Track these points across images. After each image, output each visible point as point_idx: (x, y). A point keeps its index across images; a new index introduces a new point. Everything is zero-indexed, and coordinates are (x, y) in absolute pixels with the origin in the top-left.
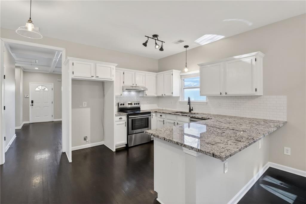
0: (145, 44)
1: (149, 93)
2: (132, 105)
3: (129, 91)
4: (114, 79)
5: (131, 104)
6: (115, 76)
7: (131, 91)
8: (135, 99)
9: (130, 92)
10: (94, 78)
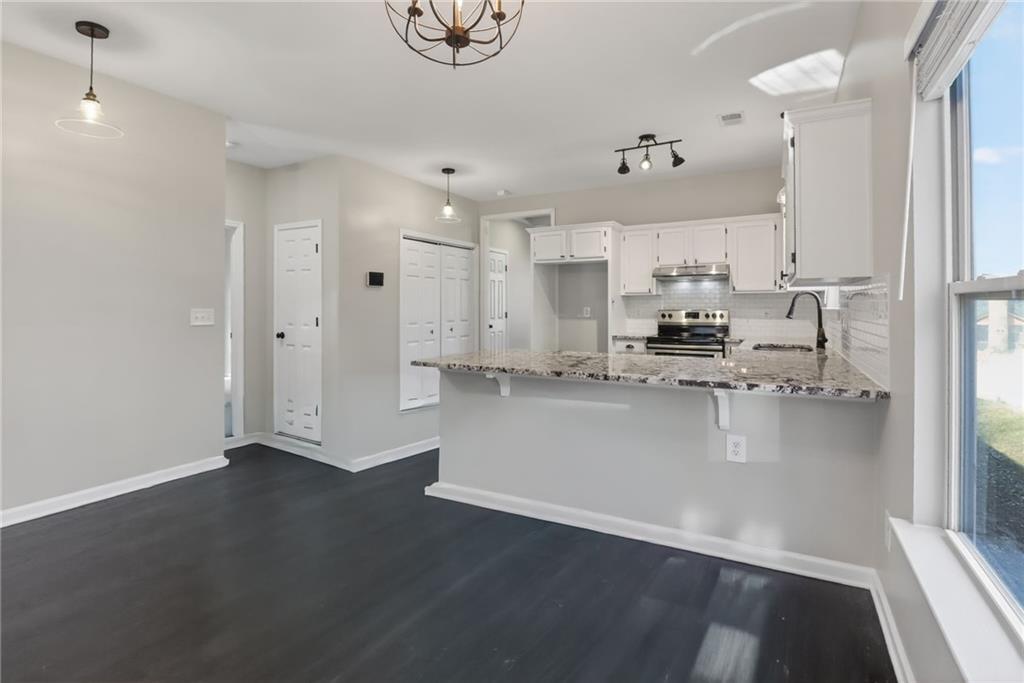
0: (624, 169)
1: (742, 283)
2: (698, 317)
3: (695, 281)
4: (608, 256)
5: (695, 315)
6: (609, 249)
7: (700, 281)
8: (717, 301)
9: (699, 283)
10: (568, 259)
